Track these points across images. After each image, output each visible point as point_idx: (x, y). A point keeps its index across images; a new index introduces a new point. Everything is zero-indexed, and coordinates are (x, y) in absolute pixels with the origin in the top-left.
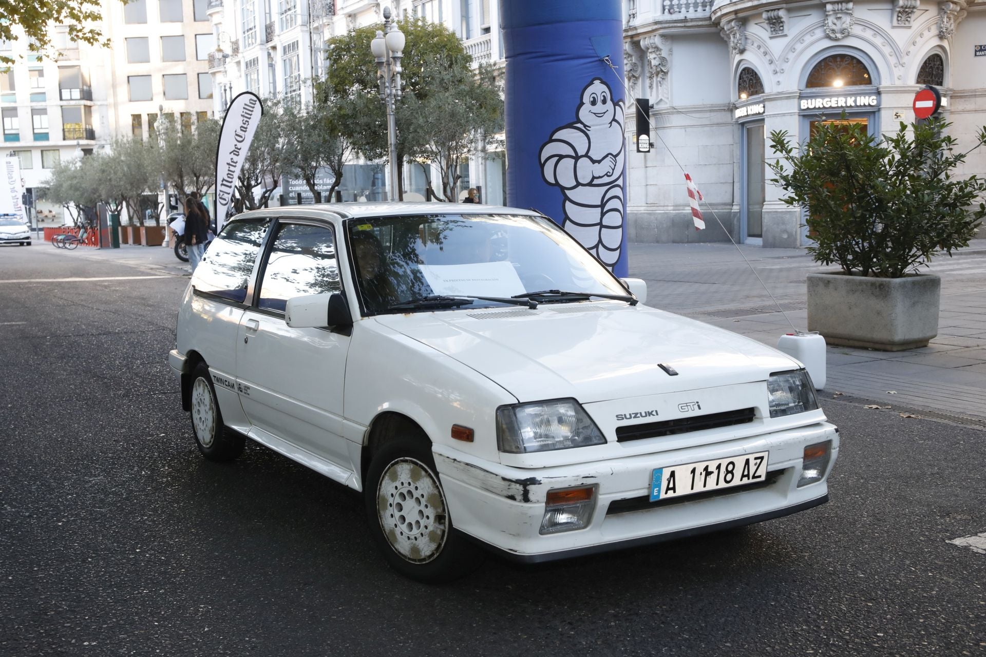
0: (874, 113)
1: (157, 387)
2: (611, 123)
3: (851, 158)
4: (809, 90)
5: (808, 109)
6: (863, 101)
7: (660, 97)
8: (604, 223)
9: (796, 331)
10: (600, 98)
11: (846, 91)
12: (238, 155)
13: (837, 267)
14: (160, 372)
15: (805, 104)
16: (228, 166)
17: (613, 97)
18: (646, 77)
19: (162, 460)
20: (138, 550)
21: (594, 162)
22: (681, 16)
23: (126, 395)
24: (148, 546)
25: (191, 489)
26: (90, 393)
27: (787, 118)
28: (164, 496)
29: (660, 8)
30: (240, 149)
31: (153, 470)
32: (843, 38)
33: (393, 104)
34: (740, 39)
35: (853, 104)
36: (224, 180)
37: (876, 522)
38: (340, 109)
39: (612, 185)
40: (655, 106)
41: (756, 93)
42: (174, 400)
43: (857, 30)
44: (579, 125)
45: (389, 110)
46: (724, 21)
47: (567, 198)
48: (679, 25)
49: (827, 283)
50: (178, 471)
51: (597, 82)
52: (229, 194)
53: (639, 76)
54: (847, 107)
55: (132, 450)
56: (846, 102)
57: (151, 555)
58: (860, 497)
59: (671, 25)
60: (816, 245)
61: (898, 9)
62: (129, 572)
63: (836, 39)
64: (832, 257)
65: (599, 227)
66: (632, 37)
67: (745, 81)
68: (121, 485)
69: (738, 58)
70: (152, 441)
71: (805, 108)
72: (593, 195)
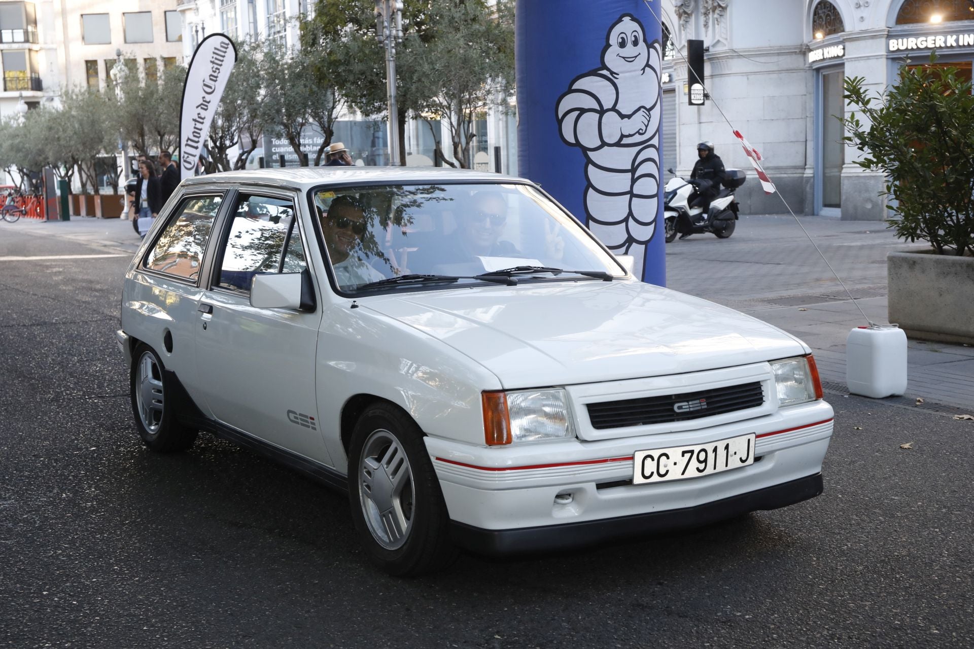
1: (94, 389)
2: (644, 69)
3: (943, 110)
4: (900, 28)
5: (898, 50)
7: (717, 38)
8: (635, 192)
9: (870, 323)
10: (630, 39)
11: (945, 28)
12: (206, 110)
13: (924, 244)
14: (100, 371)
15: (894, 45)
16: (194, 122)
17: (647, 38)
18: (700, 14)
19: (88, 479)
20: (45, 593)
21: (622, 116)
23: (56, 399)
24: (57, 587)
25: (120, 516)
26: (12, 397)
27: (872, 62)
28: (87, 524)
30: (209, 102)
31: (75, 493)
33: (393, 47)
35: (954, 44)
36: (189, 139)
37: (959, 562)
38: (330, 54)
39: (645, 145)
40: (711, 49)
41: (835, 31)
42: (112, 406)
44: (605, 72)
45: (388, 56)
47: (590, 161)
49: (913, 264)
50: (107, 493)
51: (627, 19)
52: (194, 156)
53: (692, 12)
54: (947, 47)
55: (54, 467)
56: (945, 42)
57: (60, 598)
58: (941, 530)
60: (900, 218)
62: (30, 620)
64: (919, 232)
65: (628, 196)
67: (821, 17)
68: (35, 510)
70: (80, 456)
71: (895, 49)
72: (623, 158)
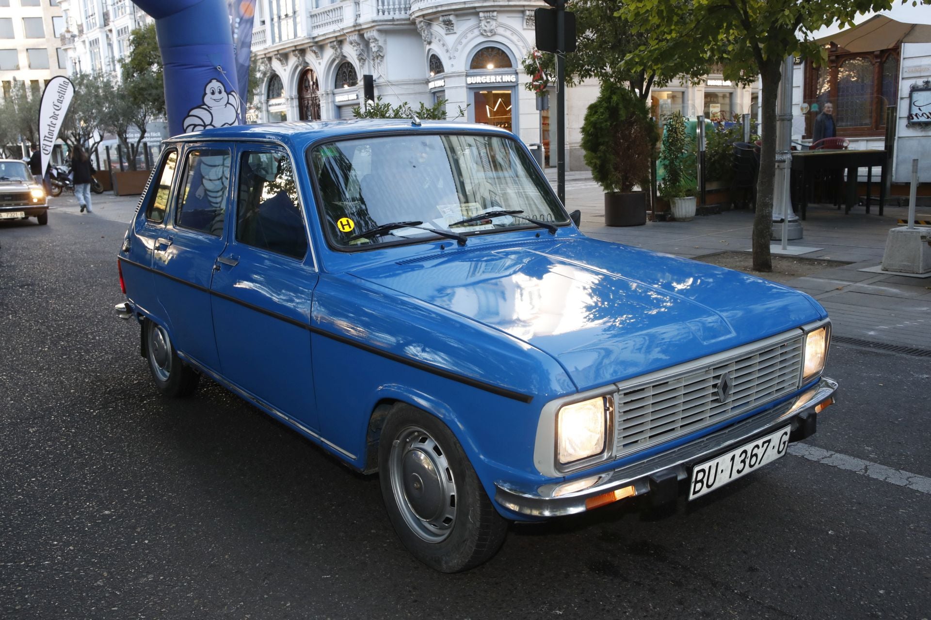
0: (514, 86)
2: (226, 105)
4: (472, 71)
5: (472, 83)
6: (507, 78)
7: (380, 74)
10: (217, 91)
11: (495, 72)
12: (56, 120)
15: (470, 80)
16: (48, 127)
18: (370, 60)
22: (390, 17)
27: (459, 90)
29: (375, 11)
30: (57, 115)
32: (492, 36)
34: (428, 35)
35: (500, 81)
36: (45, 136)
40: (377, 81)
41: (439, 72)
43: (500, 30)
44: (205, 107)
46: (417, 21)
48: (389, 23)
51: (214, 81)
52: (50, 147)
53: (366, 59)
54: (496, 82)
56: (496, 79)
59: (384, 23)
61: (526, 17)
63: (488, 36)
66: (359, 31)
67: (433, 64)
69: (428, 47)
71: (470, 83)
